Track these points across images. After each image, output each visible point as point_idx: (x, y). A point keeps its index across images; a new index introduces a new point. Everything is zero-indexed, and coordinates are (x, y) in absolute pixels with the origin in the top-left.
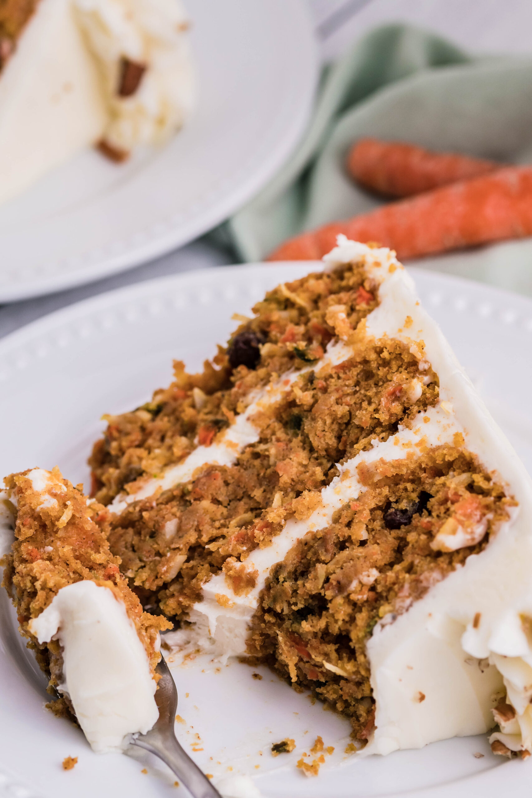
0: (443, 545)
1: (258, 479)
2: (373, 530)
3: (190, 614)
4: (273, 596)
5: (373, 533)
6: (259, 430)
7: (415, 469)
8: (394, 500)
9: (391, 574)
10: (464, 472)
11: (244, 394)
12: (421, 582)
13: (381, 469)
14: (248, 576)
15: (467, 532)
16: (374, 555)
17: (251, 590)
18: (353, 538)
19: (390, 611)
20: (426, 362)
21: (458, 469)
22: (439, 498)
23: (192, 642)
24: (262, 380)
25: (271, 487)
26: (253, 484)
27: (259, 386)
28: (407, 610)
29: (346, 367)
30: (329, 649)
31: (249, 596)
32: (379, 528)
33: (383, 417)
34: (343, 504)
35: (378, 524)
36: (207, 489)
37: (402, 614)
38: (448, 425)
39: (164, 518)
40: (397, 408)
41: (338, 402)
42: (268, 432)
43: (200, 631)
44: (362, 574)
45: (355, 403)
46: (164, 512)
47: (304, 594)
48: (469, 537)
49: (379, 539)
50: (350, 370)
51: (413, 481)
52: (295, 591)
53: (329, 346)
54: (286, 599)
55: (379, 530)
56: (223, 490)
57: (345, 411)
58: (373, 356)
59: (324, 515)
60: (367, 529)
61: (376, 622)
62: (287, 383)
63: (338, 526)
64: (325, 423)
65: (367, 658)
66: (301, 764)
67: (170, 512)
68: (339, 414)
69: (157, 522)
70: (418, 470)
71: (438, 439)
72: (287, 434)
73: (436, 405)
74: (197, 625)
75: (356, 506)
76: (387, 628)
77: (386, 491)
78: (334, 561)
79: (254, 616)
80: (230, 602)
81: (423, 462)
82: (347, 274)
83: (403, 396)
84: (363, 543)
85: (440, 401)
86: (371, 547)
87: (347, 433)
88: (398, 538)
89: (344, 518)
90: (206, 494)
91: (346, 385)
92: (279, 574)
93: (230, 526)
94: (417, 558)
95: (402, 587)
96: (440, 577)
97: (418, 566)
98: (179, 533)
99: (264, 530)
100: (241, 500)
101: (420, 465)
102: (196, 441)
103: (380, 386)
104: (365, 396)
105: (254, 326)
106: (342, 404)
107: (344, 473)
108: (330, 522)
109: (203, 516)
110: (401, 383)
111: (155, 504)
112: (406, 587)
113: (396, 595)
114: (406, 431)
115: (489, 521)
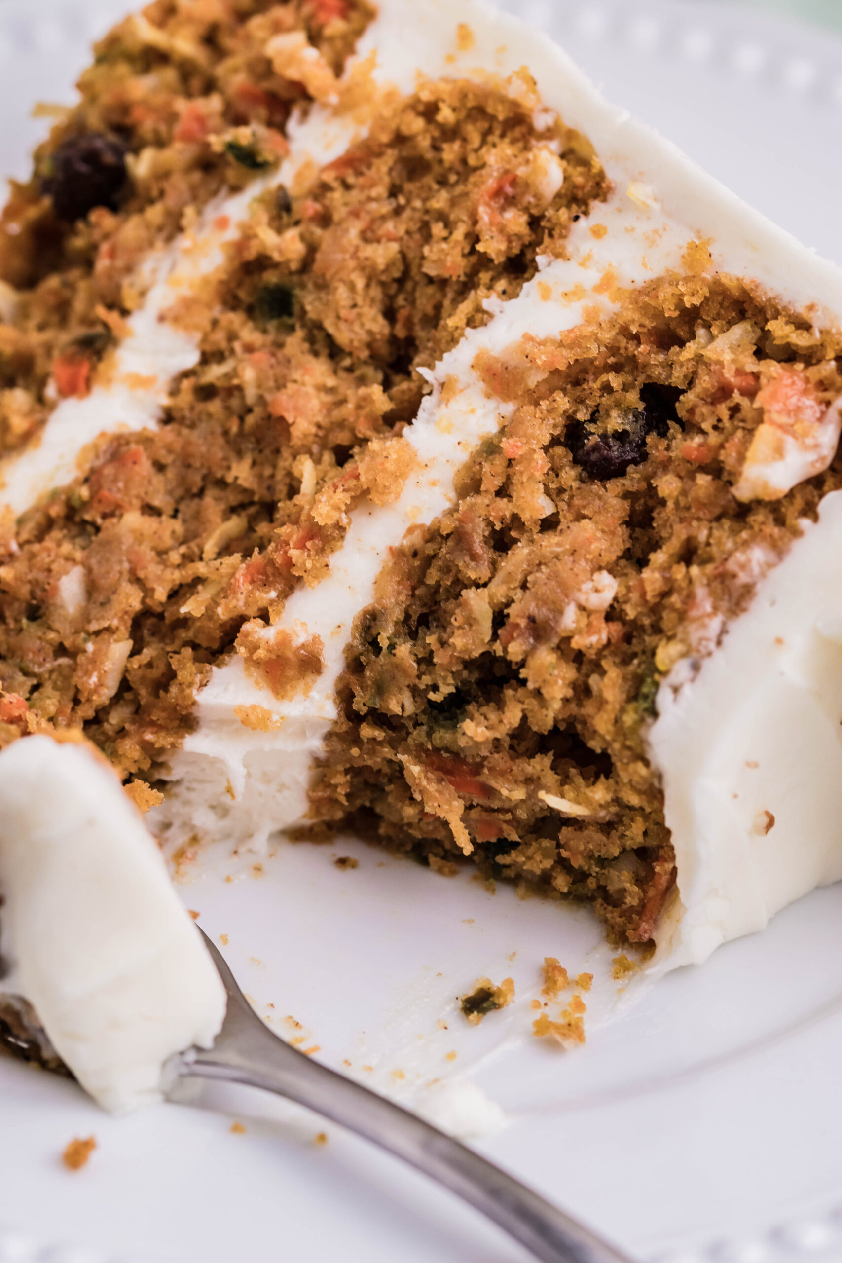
0: (765, 485)
1: (228, 441)
2: (561, 491)
3: (171, 764)
4: (373, 683)
5: (566, 497)
6: (198, 336)
7: (615, 339)
8: (587, 417)
9: (651, 578)
10: (730, 323)
11: (129, 269)
12: (734, 576)
13: (543, 358)
14: (302, 652)
15: (805, 448)
16: (591, 543)
17: (314, 682)
18: (525, 517)
19: (684, 655)
20: (546, 110)
21: (714, 319)
22: (706, 390)
23: (177, 823)
24: (160, 229)
25: (267, 452)
26: (220, 455)
27: (159, 244)
28: (719, 643)
29: (360, 160)
30: (538, 767)
31: (314, 694)
32: (575, 484)
33: (495, 246)
34: (470, 450)
35: (569, 476)
36: (126, 486)
37: (710, 654)
38: (656, 232)
39: (49, 571)
40: (516, 220)
41: (368, 237)
42: (219, 337)
43: (193, 796)
44: (579, 590)
45: (408, 232)
46: (44, 559)
47: (450, 662)
48: (811, 457)
49: (584, 507)
50: (369, 166)
51: (617, 368)
52: (426, 661)
53: (292, 126)
54: (407, 683)
55: (579, 489)
56: (158, 481)
57: (391, 255)
58: (416, 125)
59: (433, 484)
60: (547, 492)
61: (657, 685)
62: (223, 223)
63: (482, 500)
64: (352, 287)
65: (653, 766)
66: (542, 1027)
67: (57, 556)
68: (381, 262)
69: (35, 583)
70: (623, 342)
71: (644, 265)
72: (265, 331)
73: (609, 197)
74: (186, 784)
75: (517, 447)
76: (687, 691)
77: (563, 402)
78: (500, 576)
79: (329, 737)
80: (275, 718)
81: (633, 321)
83: (524, 194)
84: (549, 524)
85: (613, 185)
86: (575, 527)
87: (406, 300)
88: (626, 495)
89: (491, 483)
90: (126, 499)
91: (370, 199)
92: (374, 632)
93: (204, 556)
94: (699, 528)
95: (690, 598)
96: (772, 557)
97: (708, 544)
98: (95, 595)
99: (309, 544)
100: (201, 494)
101: (624, 331)
102: (51, 391)
103: (457, 183)
104: (427, 211)
105: (94, 120)
106: (378, 241)
107: (443, 385)
108: (452, 495)
109: (136, 547)
110: (507, 167)
111: (14, 547)
112: (701, 592)
113: (682, 616)
114: (559, 265)
115: (841, 414)
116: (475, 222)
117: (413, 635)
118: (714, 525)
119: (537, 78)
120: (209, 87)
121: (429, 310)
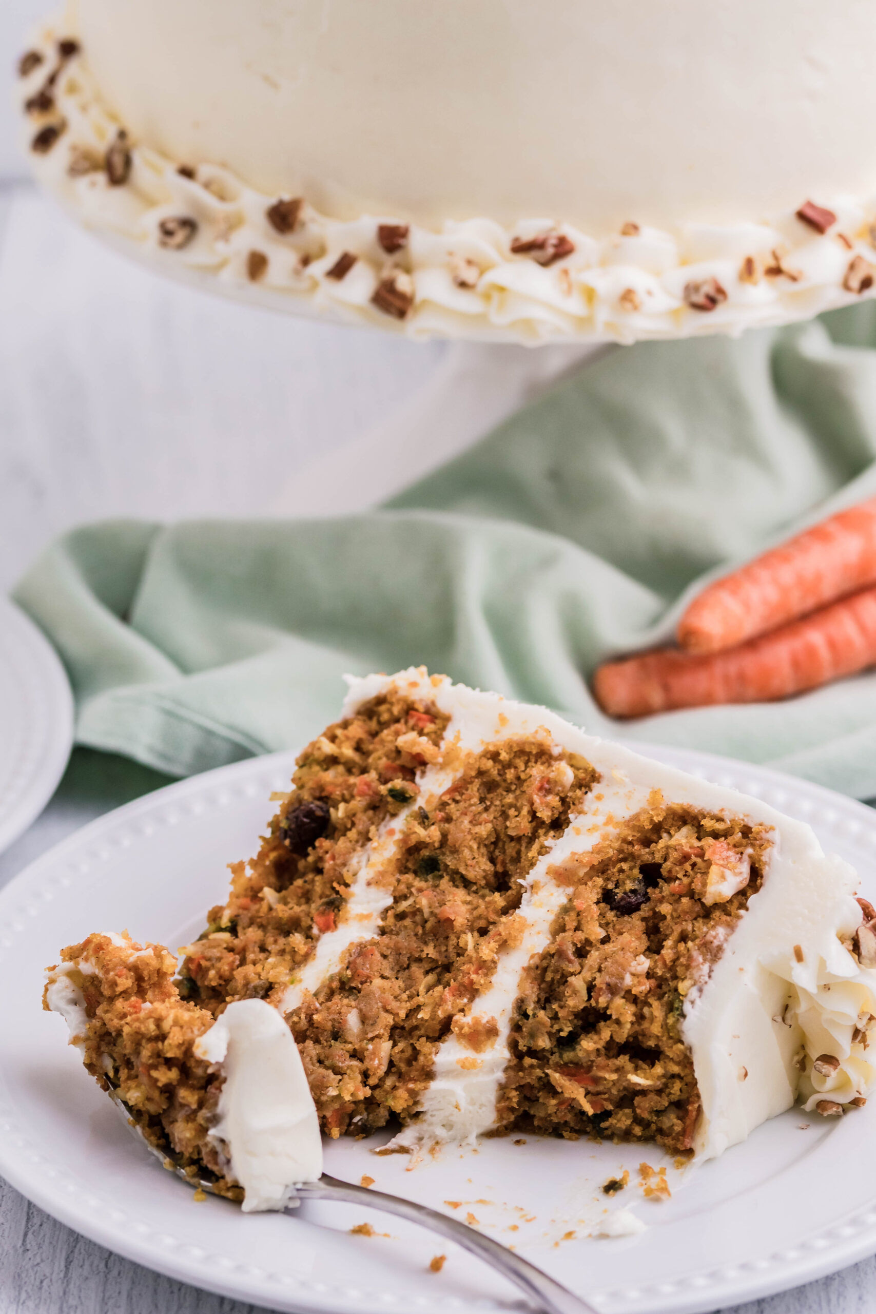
0: (720, 894)
1: (418, 938)
2: (607, 924)
3: (423, 1101)
4: (528, 1033)
5: (611, 925)
6: (390, 889)
7: (620, 846)
8: (614, 886)
9: (667, 953)
10: (679, 828)
11: (344, 864)
12: (712, 942)
13: (587, 859)
14: (487, 1025)
15: (736, 874)
16: (631, 943)
17: (495, 1040)
18: (592, 938)
19: (693, 985)
20: (557, 745)
21: (670, 827)
22: (676, 859)
23: (426, 1136)
24: (357, 841)
26: (415, 945)
27: (359, 849)
28: (710, 977)
29: (461, 787)
30: (622, 1061)
31: (497, 1046)
32: (615, 919)
33: (545, 814)
34: (555, 913)
35: (611, 915)
36: (370, 966)
37: (706, 983)
38: (629, 792)
39: (340, 1013)
40: (554, 800)
41: (474, 822)
42: (402, 887)
43: (434, 1119)
44: (630, 966)
45: (495, 818)
46: (334, 1008)
47: (568, 1015)
48: (739, 879)
49: (622, 929)
50: (467, 790)
51: (624, 860)
52: (555, 1018)
53: (418, 779)
54: (546, 1030)
55: (617, 920)
56: (385, 963)
57: (489, 829)
58: (489, 764)
59: (538, 933)
60: (601, 925)
61: (682, 1002)
62: (391, 832)
63: (569, 934)
64: (471, 848)
65: (686, 1044)
67: (341, 1006)
68: (484, 834)
69: (333, 1020)
70: (625, 846)
71: (628, 808)
72: (426, 881)
73: (601, 780)
74: (430, 1113)
75: (582, 903)
76: (698, 1002)
77: (599, 882)
78: (586, 968)
79: (506, 1070)
80: (479, 1061)
81: (629, 835)
82: (383, 708)
83: (555, 786)
84: (605, 940)
85: (602, 774)
86: (620, 937)
87: (499, 852)
88: (643, 919)
89: (571, 924)
90: (372, 973)
91: (471, 805)
92: (524, 1009)
93: (420, 993)
94: (687, 924)
95: (690, 958)
96: (729, 930)
97: (694, 931)
98: (367, 1022)
99: (480, 972)
100: (408, 967)
101: (625, 841)
102: (315, 931)
103: (516, 789)
104: (503, 806)
105: (306, 796)
106: (480, 824)
107: (532, 887)
108: (550, 936)
109: (383, 995)
110: (543, 775)
111: (318, 1005)
112: (695, 953)
113: (688, 967)
114: (582, 818)
115: (750, 857)
116: (532, 804)
118: (694, 922)
119: (550, 729)
120: (364, 771)
121: (514, 854)
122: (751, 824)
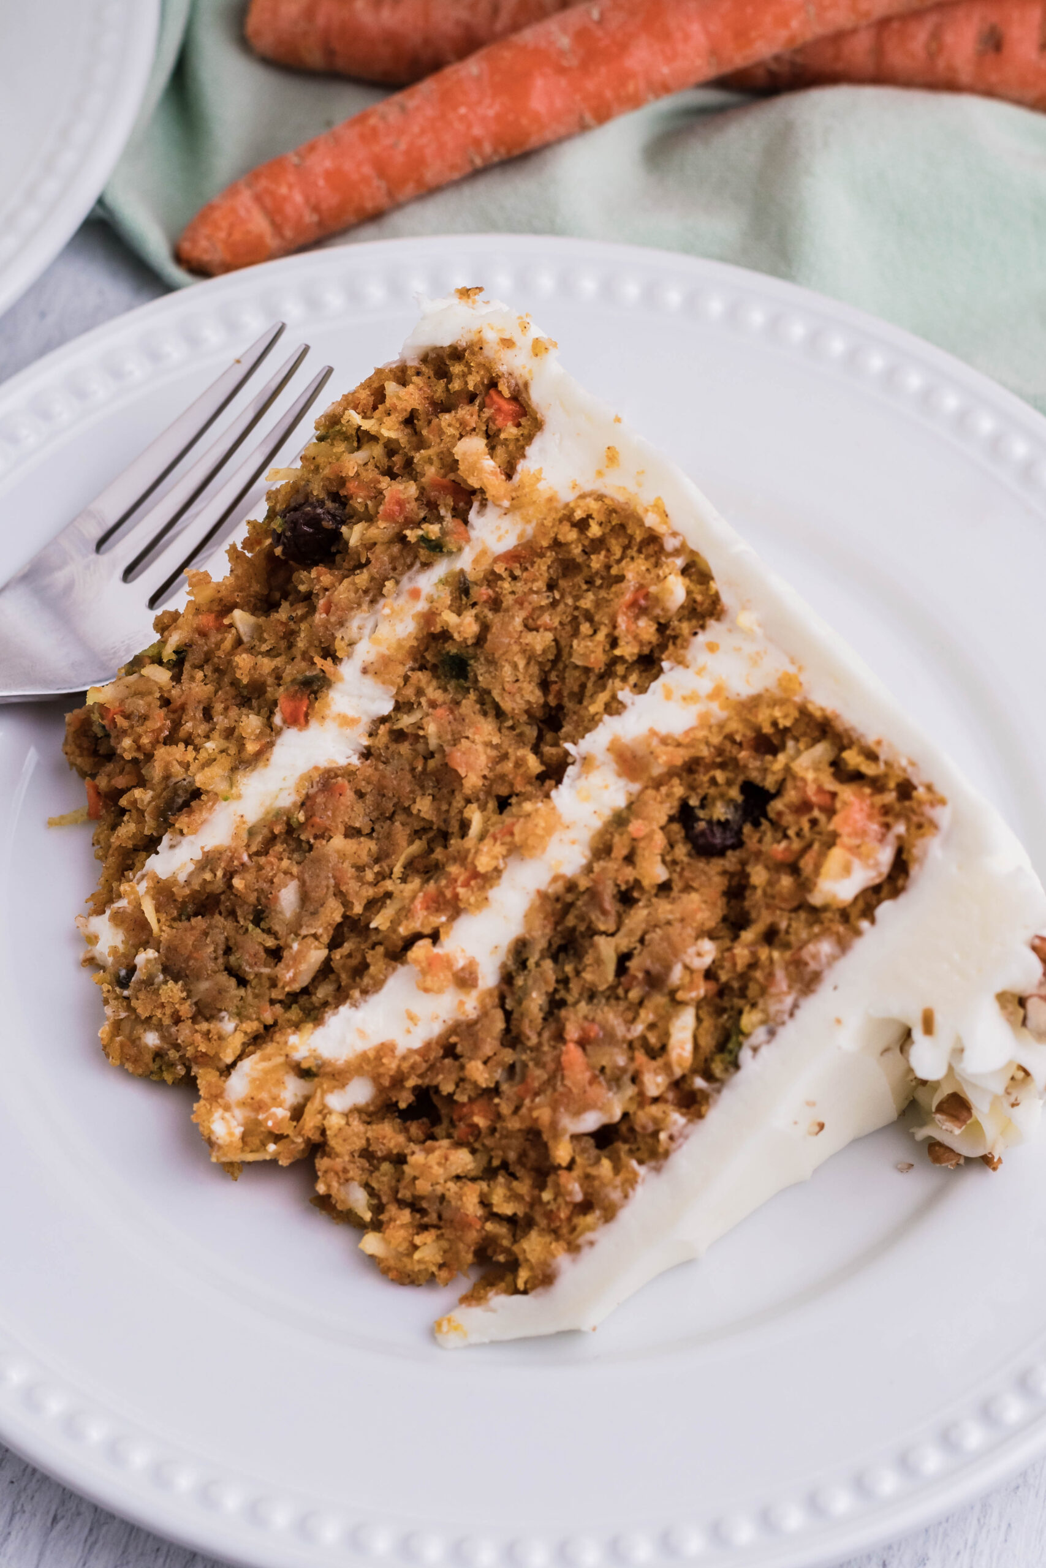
0: (834, 896)
1: (414, 777)
2: (675, 863)
5: (678, 869)
6: (394, 691)
7: (721, 743)
8: (698, 804)
9: (742, 953)
10: (815, 741)
11: (341, 624)
12: (807, 963)
15: (868, 866)
16: (696, 912)
18: (646, 883)
19: (764, 1022)
20: (674, 534)
21: (801, 738)
22: (792, 801)
24: (366, 592)
25: (445, 791)
26: (408, 789)
27: (365, 607)
28: (791, 1015)
29: (524, 558)
32: (686, 859)
33: (628, 650)
34: (604, 818)
35: (681, 851)
36: (333, 814)
37: (783, 1023)
38: (758, 653)
39: (272, 882)
40: (646, 629)
41: (530, 627)
42: (409, 692)
44: (685, 952)
45: (561, 623)
46: (268, 872)
47: (583, 990)
48: (873, 873)
49: (693, 879)
50: (533, 563)
51: (722, 766)
52: (563, 983)
53: (472, 515)
55: (689, 864)
56: (359, 808)
57: (547, 643)
58: (570, 535)
59: (573, 842)
60: (664, 862)
61: (740, 1044)
62: (415, 594)
63: (612, 864)
64: (515, 667)
67: (279, 869)
68: (539, 649)
69: (261, 891)
70: (728, 746)
71: (748, 682)
72: (445, 690)
73: (722, 618)
75: (641, 829)
76: (764, 1051)
77: (679, 791)
78: (623, 931)
81: (737, 732)
82: (456, 369)
83: (654, 607)
84: (664, 888)
85: (726, 608)
86: (685, 897)
87: (557, 676)
88: (724, 873)
89: (620, 850)
90: (333, 824)
91: (531, 591)
92: (524, 956)
93: (393, 876)
94: (781, 916)
95: (771, 976)
96: (837, 951)
97: (787, 932)
98: (308, 904)
99: (473, 883)
100: (391, 818)
101: (730, 738)
102: (277, 720)
103: (600, 587)
104: (576, 608)
105: (317, 490)
106: (537, 630)
107: (585, 759)
108: (588, 853)
109: (340, 865)
110: (642, 582)
111: (245, 858)
112: (780, 974)
113: (763, 991)
114: (680, 671)
115: (899, 838)
116: (615, 627)
117: (555, 959)
118: (793, 915)
119: (669, 512)
120: (409, 470)
121: (576, 689)
122: (915, 781)
